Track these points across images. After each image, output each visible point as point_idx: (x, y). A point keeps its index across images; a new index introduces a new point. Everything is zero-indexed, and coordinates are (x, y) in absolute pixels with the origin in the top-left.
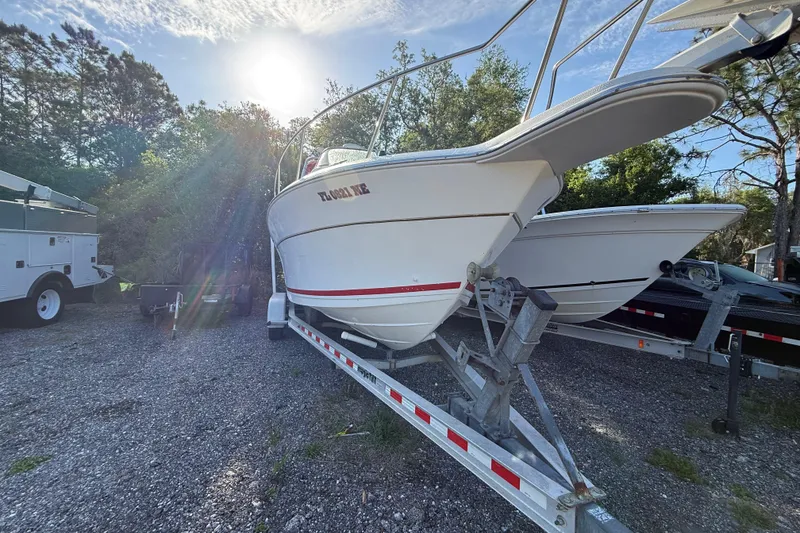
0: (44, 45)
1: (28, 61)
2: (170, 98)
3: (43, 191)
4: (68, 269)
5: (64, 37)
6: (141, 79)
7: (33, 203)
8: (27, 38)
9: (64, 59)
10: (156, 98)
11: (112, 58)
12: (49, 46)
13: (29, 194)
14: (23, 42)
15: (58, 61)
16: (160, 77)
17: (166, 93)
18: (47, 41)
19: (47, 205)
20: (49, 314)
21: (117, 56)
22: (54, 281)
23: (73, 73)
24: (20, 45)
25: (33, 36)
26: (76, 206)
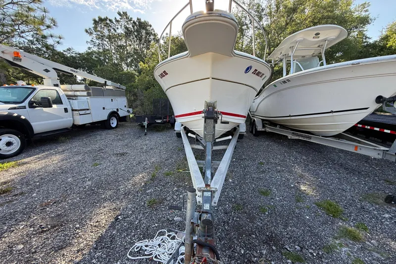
0: (113, 22)
1: (109, 30)
2: (155, 35)
3: (109, 82)
4: (117, 110)
5: (118, 18)
6: (143, 28)
7: (107, 87)
8: (108, 22)
9: (119, 27)
10: (150, 36)
11: (134, 22)
12: (115, 23)
13: (105, 84)
14: (107, 23)
15: (118, 28)
16: (151, 26)
17: (153, 33)
18: (114, 21)
19: (111, 88)
20: (114, 125)
21: (135, 21)
22: (114, 114)
23: (123, 32)
24: (107, 25)
25: (110, 20)
26: (119, 87)
